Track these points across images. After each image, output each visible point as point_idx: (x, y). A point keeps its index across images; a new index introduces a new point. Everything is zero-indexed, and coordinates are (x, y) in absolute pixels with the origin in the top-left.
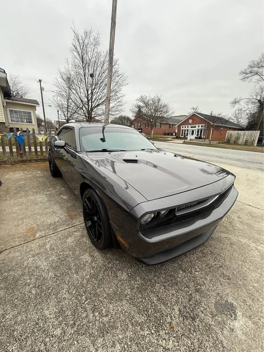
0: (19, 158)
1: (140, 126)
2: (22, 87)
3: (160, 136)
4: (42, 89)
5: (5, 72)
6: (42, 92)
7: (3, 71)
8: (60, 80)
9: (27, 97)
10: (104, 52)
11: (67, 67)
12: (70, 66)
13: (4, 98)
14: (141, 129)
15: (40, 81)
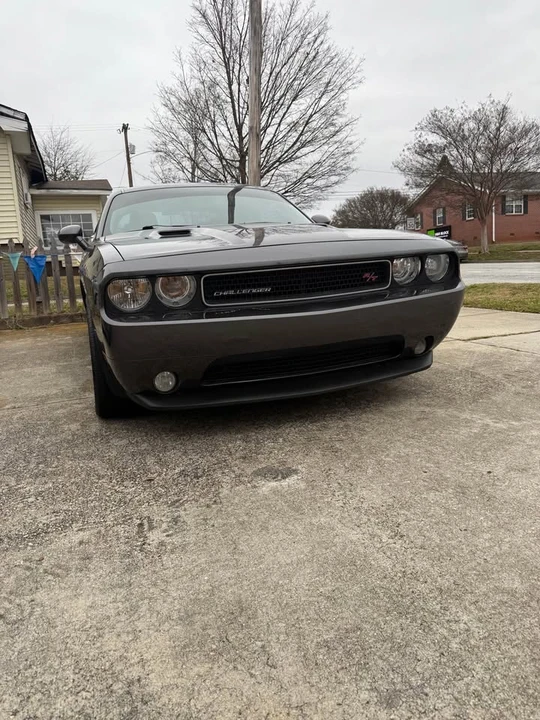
0: (34, 314)
1: (444, 219)
2: (77, 153)
3: (519, 244)
4: (129, 150)
5: (27, 119)
6: (128, 159)
7: (23, 117)
8: (163, 112)
9: (88, 177)
10: (281, 5)
11: (179, 71)
12: (187, 67)
13: (30, 186)
14: (448, 228)
15: (125, 128)
